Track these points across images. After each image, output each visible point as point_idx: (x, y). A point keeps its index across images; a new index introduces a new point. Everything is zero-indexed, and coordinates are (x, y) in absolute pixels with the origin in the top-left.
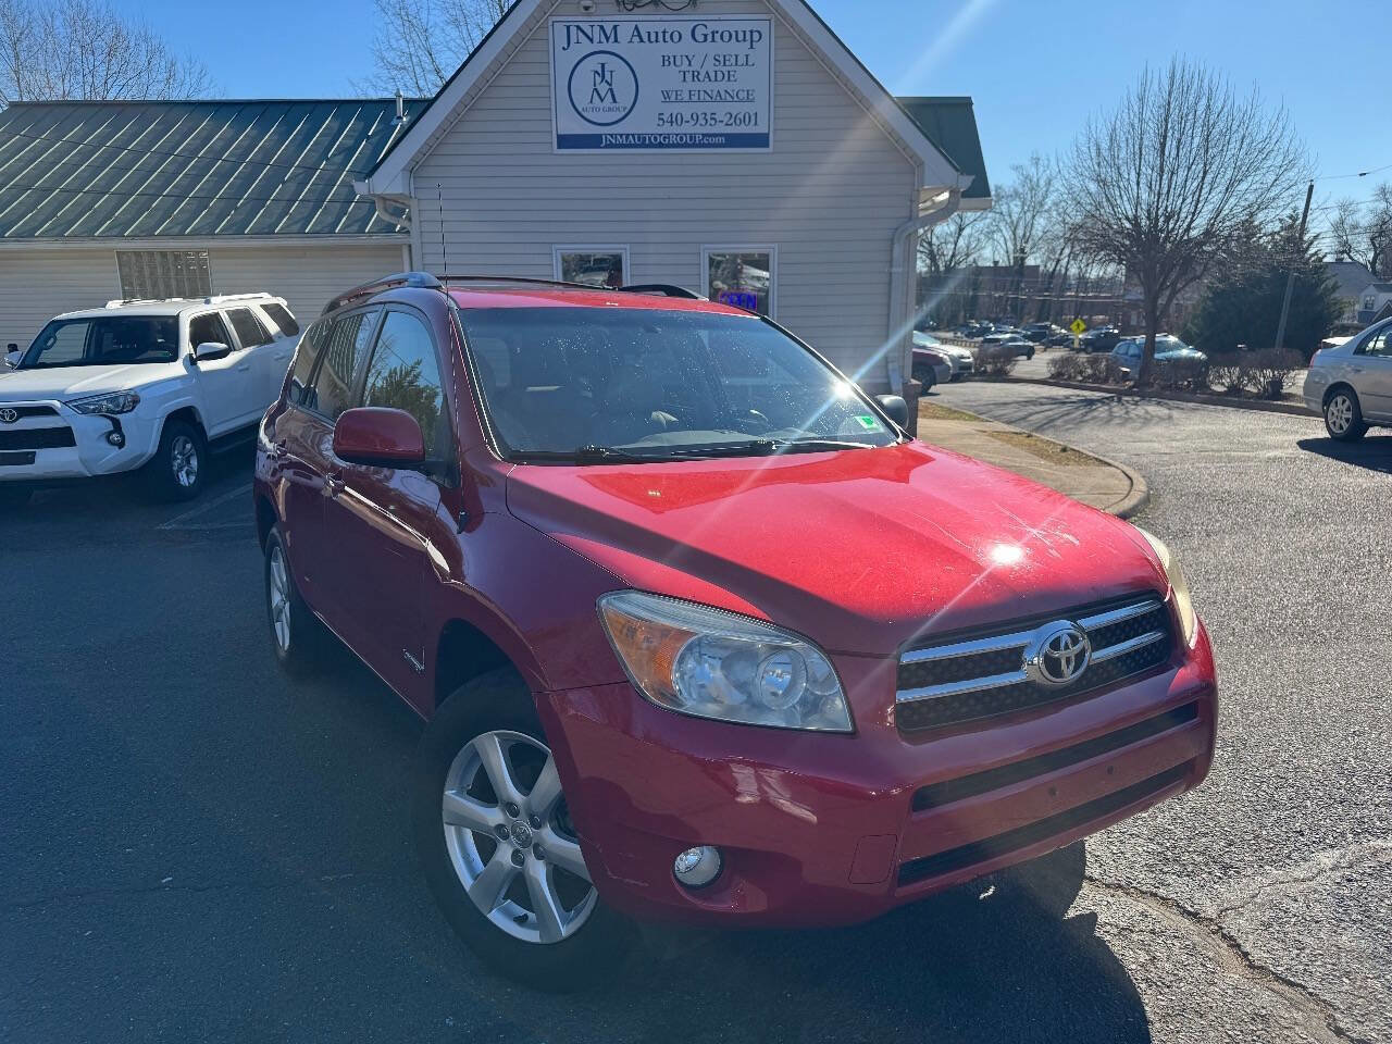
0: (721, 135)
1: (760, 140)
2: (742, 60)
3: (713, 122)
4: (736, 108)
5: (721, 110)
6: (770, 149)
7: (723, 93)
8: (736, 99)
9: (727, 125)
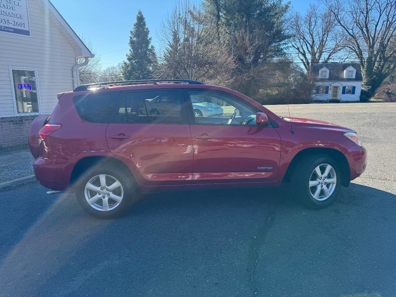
0: (12, 28)
1: (27, 33)
2: (16, 4)
3: (8, 23)
4: (16, 20)
5: (11, 19)
6: (30, 37)
7: (11, 14)
8: (16, 17)
9: (13, 25)
